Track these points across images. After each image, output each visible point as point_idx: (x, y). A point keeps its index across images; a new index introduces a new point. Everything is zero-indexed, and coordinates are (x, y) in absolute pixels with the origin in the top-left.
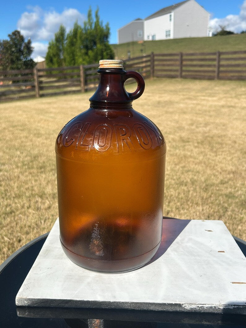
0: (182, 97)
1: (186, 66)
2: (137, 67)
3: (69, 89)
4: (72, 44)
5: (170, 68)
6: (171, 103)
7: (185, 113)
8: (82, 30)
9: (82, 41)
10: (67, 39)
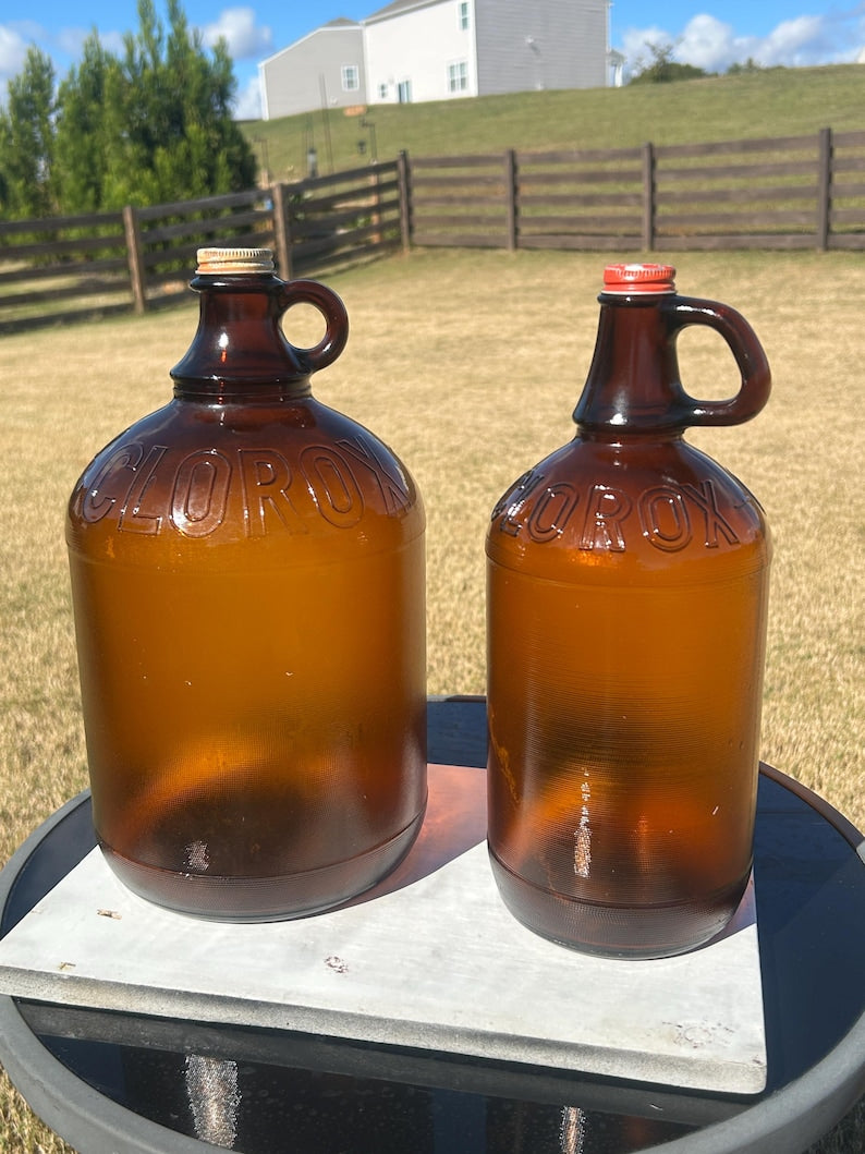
0: (523, 319)
1: (533, 200)
2: (346, 208)
3: (84, 302)
4: (82, 123)
5: (474, 210)
6: (484, 345)
7: (537, 380)
8: (120, 70)
9: (125, 112)
10: (59, 104)
